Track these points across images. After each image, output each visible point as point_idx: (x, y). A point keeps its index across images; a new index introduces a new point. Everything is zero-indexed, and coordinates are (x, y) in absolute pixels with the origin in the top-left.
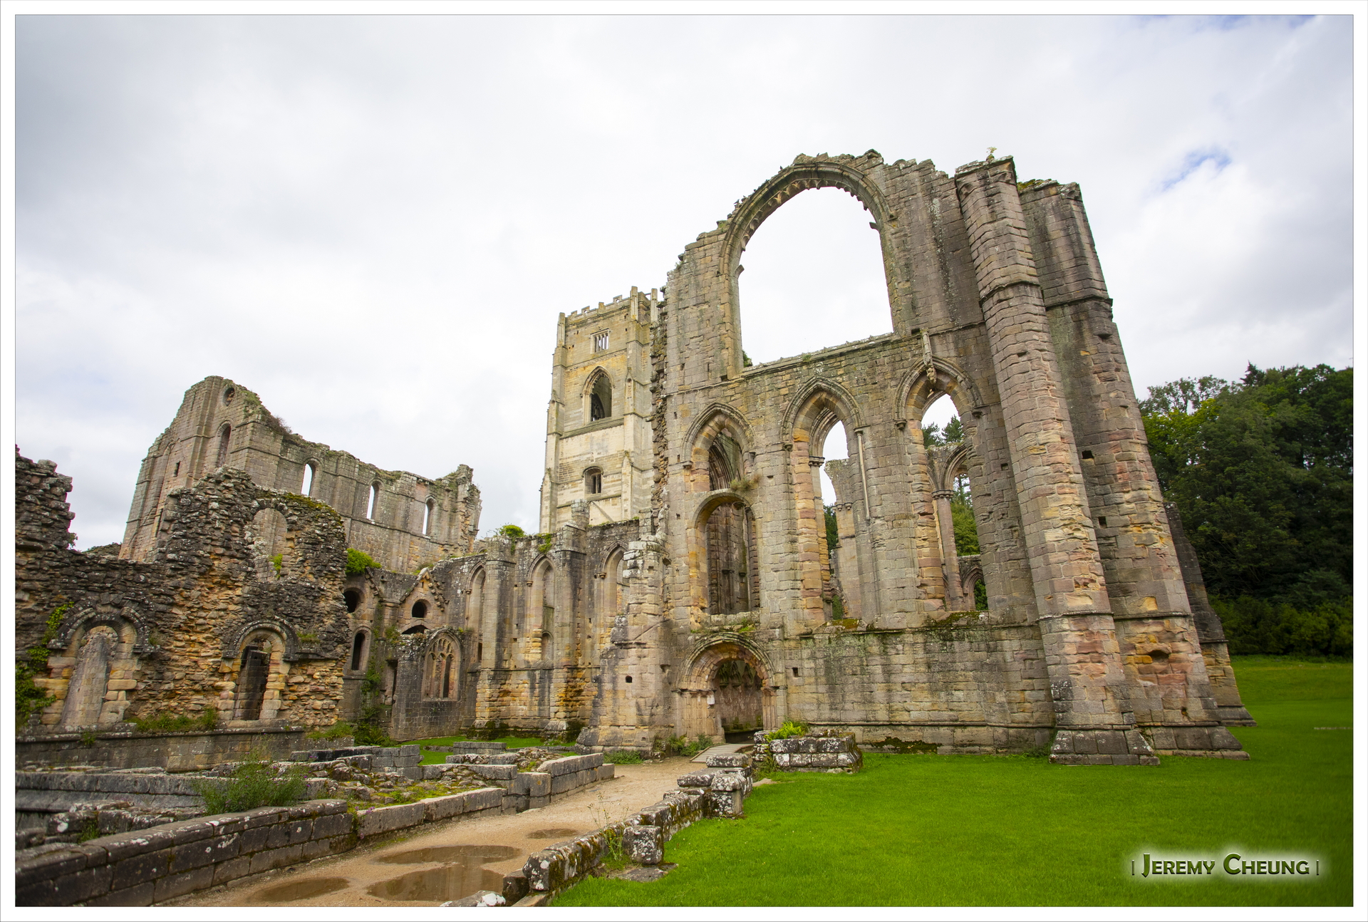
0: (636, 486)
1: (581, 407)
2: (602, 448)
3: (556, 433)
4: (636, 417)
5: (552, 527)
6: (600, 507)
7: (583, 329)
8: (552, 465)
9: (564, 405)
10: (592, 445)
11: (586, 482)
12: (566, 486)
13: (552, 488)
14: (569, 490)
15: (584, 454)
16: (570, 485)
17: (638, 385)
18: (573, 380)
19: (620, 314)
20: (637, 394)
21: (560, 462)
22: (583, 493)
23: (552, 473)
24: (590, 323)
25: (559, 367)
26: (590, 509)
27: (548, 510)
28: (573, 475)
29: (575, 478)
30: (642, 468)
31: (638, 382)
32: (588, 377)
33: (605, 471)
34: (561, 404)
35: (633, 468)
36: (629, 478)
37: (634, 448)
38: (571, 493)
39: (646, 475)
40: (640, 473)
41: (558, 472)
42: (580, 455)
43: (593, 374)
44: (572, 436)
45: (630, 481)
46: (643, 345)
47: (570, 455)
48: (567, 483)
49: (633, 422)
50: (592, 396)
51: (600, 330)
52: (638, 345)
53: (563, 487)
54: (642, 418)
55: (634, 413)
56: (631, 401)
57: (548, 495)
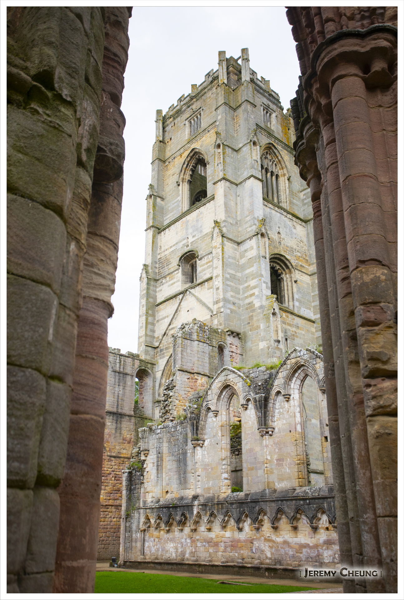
0: (230, 260)
1: (179, 196)
2: (197, 229)
3: (153, 226)
4: (228, 183)
5: (150, 327)
6: (196, 294)
7: (179, 119)
8: (149, 262)
9: (163, 199)
10: (187, 229)
11: (182, 270)
12: (164, 281)
13: (148, 284)
14: (167, 284)
15: (180, 242)
16: (168, 279)
17: (228, 151)
18: (170, 172)
19: (212, 88)
20: (228, 160)
21: (159, 257)
22: (180, 283)
23: (149, 268)
24: (185, 110)
25: (157, 161)
26: (186, 299)
27: (145, 309)
28: (170, 266)
29: (172, 270)
30: (239, 241)
31: (229, 147)
32: (184, 164)
33: (199, 254)
34: (159, 197)
35: (225, 239)
36: (220, 250)
37: (226, 217)
38: (169, 286)
39: (243, 247)
40: (235, 246)
41: (156, 267)
42: (177, 243)
43: (189, 158)
44: (169, 226)
45: (221, 254)
46: (235, 110)
47: (167, 247)
48: (165, 277)
49: (223, 189)
50: (190, 182)
51: (194, 112)
52: (227, 108)
53: (160, 281)
54: (237, 185)
55: (224, 179)
56: (221, 167)
57: (145, 292)
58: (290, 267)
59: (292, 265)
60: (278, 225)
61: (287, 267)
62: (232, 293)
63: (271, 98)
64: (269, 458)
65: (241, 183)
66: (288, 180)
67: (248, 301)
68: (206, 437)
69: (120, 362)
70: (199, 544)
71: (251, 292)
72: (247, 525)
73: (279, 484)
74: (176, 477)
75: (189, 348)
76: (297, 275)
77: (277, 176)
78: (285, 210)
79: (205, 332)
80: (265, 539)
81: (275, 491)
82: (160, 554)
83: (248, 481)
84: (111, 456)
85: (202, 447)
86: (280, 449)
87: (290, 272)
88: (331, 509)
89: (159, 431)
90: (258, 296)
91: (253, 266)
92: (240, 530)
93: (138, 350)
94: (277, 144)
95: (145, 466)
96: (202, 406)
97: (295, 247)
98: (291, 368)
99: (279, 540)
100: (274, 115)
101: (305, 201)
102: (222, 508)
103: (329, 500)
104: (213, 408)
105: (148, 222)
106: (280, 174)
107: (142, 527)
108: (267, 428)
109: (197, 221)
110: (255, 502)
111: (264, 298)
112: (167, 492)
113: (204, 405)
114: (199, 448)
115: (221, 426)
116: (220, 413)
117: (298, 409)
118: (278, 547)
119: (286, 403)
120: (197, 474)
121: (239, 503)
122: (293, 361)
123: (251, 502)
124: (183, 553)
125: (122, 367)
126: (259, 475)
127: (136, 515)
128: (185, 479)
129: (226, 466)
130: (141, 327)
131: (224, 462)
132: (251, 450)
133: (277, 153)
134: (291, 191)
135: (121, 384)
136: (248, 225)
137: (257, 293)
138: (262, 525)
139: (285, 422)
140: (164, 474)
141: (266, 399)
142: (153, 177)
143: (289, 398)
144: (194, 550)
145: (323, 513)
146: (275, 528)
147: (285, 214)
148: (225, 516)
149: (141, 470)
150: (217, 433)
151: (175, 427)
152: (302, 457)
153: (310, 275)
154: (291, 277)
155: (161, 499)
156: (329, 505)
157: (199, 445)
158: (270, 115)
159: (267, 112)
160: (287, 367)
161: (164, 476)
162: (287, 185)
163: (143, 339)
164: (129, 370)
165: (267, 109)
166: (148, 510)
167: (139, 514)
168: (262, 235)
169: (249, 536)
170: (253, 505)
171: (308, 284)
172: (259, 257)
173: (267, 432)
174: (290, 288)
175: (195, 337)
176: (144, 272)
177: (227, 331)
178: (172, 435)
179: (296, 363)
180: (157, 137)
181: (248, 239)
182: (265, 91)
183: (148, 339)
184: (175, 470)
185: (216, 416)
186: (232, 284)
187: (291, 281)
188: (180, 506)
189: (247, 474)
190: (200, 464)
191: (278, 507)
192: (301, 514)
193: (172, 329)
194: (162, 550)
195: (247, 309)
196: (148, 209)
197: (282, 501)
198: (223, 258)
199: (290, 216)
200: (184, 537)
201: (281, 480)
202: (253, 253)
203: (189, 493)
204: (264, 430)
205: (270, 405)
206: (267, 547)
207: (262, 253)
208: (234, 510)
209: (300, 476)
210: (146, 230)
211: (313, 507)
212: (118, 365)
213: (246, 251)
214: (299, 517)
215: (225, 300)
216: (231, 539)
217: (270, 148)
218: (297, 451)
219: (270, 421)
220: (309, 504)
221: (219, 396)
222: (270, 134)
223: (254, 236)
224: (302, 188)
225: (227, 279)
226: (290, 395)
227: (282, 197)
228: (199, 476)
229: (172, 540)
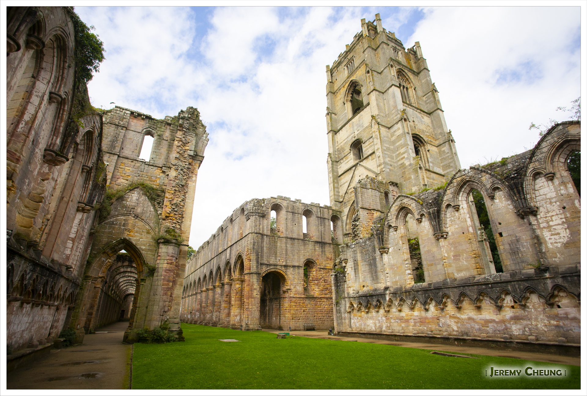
0: (385, 138)
1: (345, 110)
2: (360, 126)
3: (331, 131)
4: (377, 93)
5: (336, 189)
6: (364, 165)
7: (340, 67)
8: (331, 152)
9: (335, 114)
10: (353, 127)
11: (353, 153)
12: (342, 161)
13: (332, 164)
14: (344, 163)
15: (350, 136)
16: (344, 159)
17: (375, 73)
18: (338, 98)
19: (359, 43)
20: (375, 79)
21: (337, 148)
22: (352, 161)
23: (332, 155)
24: (343, 61)
25: (330, 93)
26: (358, 169)
27: (332, 179)
28: (345, 152)
29: (346, 154)
30: (389, 127)
31: (375, 71)
32: (346, 91)
33: (363, 140)
34: (333, 113)
35: (380, 126)
36: (377, 133)
37: (379, 112)
38: (345, 164)
39: (392, 130)
40: (387, 130)
41: (336, 154)
42: (348, 137)
43: (349, 87)
44: (341, 128)
45: (378, 135)
46: (376, 50)
47: (341, 141)
48: (342, 159)
49: (375, 96)
50: (351, 101)
51: (349, 60)
52: (371, 49)
53: (339, 162)
54: (383, 93)
55: (374, 90)
56: (371, 84)
57: (331, 169)
58: (424, 142)
59: (424, 141)
60: (412, 116)
61: (422, 142)
62: (389, 159)
63: (397, 43)
64: (446, 255)
65: (386, 91)
66: (415, 89)
67: (400, 163)
68: (390, 246)
69: (320, 212)
70: (392, 321)
71: (402, 156)
72: (432, 307)
73: (458, 274)
74: (369, 276)
75: (365, 194)
76: (428, 147)
77: (407, 88)
78: (415, 108)
79: (375, 183)
80: (450, 317)
81: (455, 280)
82: (363, 327)
83: (429, 274)
84: (320, 268)
85: (387, 253)
86: (455, 248)
87: (424, 145)
88: (517, 290)
89: (353, 246)
90: (407, 158)
91: (401, 140)
92: (427, 310)
93: (330, 204)
94: (404, 69)
95: (346, 270)
96: (385, 225)
97: (425, 129)
98: (458, 185)
99: (464, 317)
100: (400, 53)
101: (427, 102)
102: (410, 295)
103: (513, 283)
104: (393, 225)
105: (328, 129)
106: (408, 87)
107: (348, 310)
108: (442, 233)
109: (359, 121)
110: (438, 289)
111: (412, 159)
112: (364, 286)
113: (386, 224)
114: (385, 254)
115: (401, 237)
116: (399, 228)
117: (468, 216)
118: (463, 322)
119: (456, 212)
120: (386, 272)
121: (424, 290)
122: (459, 179)
123: (435, 289)
124: (381, 327)
125: (322, 214)
126: (438, 269)
127: (343, 302)
128: (376, 276)
129: (409, 265)
130: (331, 190)
131: (406, 262)
132: (429, 251)
133: (405, 75)
134: (417, 96)
135: (322, 225)
136: (394, 116)
137: (406, 157)
138: (446, 306)
139: (457, 226)
140: (360, 274)
141: (439, 212)
142: (328, 103)
143: (458, 208)
144: (389, 325)
145: (507, 294)
146: (459, 308)
147: (416, 109)
148: (413, 301)
149: (344, 273)
150: (398, 242)
151: (365, 242)
152: (477, 251)
153: (437, 147)
154: (425, 149)
155: (360, 291)
156: (513, 288)
157: (385, 252)
158: (398, 53)
159: (395, 52)
160: (454, 185)
161: (360, 276)
162: (414, 92)
163: (333, 197)
164: (326, 216)
165: (395, 49)
166: (351, 299)
167: (345, 301)
168: (405, 120)
169: (434, 314)
170: (437, 291)
171: (436, 152)
172: (405, 133)
173: (442, 236)
174: (425, 155)
175: (369, 186)
176: (329, 157)
177: (389, 183)
178: (363, 247)
179: (462, 180)
180: (328, 80)
181: (395, 124)
182: (392, 39)
183: (336, 197)
184: (368, 271)
185: (396, 231)
186: (388, 153)
187: (425, 150)
188: (375, 295)
189: (428, 269)
190: (387, 265)
191: (460, 292)
192: (483, 296)
193: (350, 189)
194: (364, 325)
195: (400, 168)
196: (327, 121)
197: (464, 286)
198: (380, 137)
199: (419, 111)
200: (380, 316)
201: (460, 270)
202: (400, 132)
203: (381, 286)
204: (440, 234)
205: (443, 215)
206: (453, 323)
207: (406, 131)
208: (420, 296)
209: (478, 267)
210: (327, 134)
211: (497, 290)
212: (319, 213)
213: (395, 132)
214: (482, 298)
215: (385, 163)
216: (419, 317)
217: (400, 72)
218: (472, 247)
219: (444, 228)
220: (492, 287)
221: (397, 216)
222: (399, 63)
223: (399, 121)
224: (424, 94)
225: (385, 150)
226: (459, 206)
227: (412, 100)
228: (387, 273)
229: (371, 318)
